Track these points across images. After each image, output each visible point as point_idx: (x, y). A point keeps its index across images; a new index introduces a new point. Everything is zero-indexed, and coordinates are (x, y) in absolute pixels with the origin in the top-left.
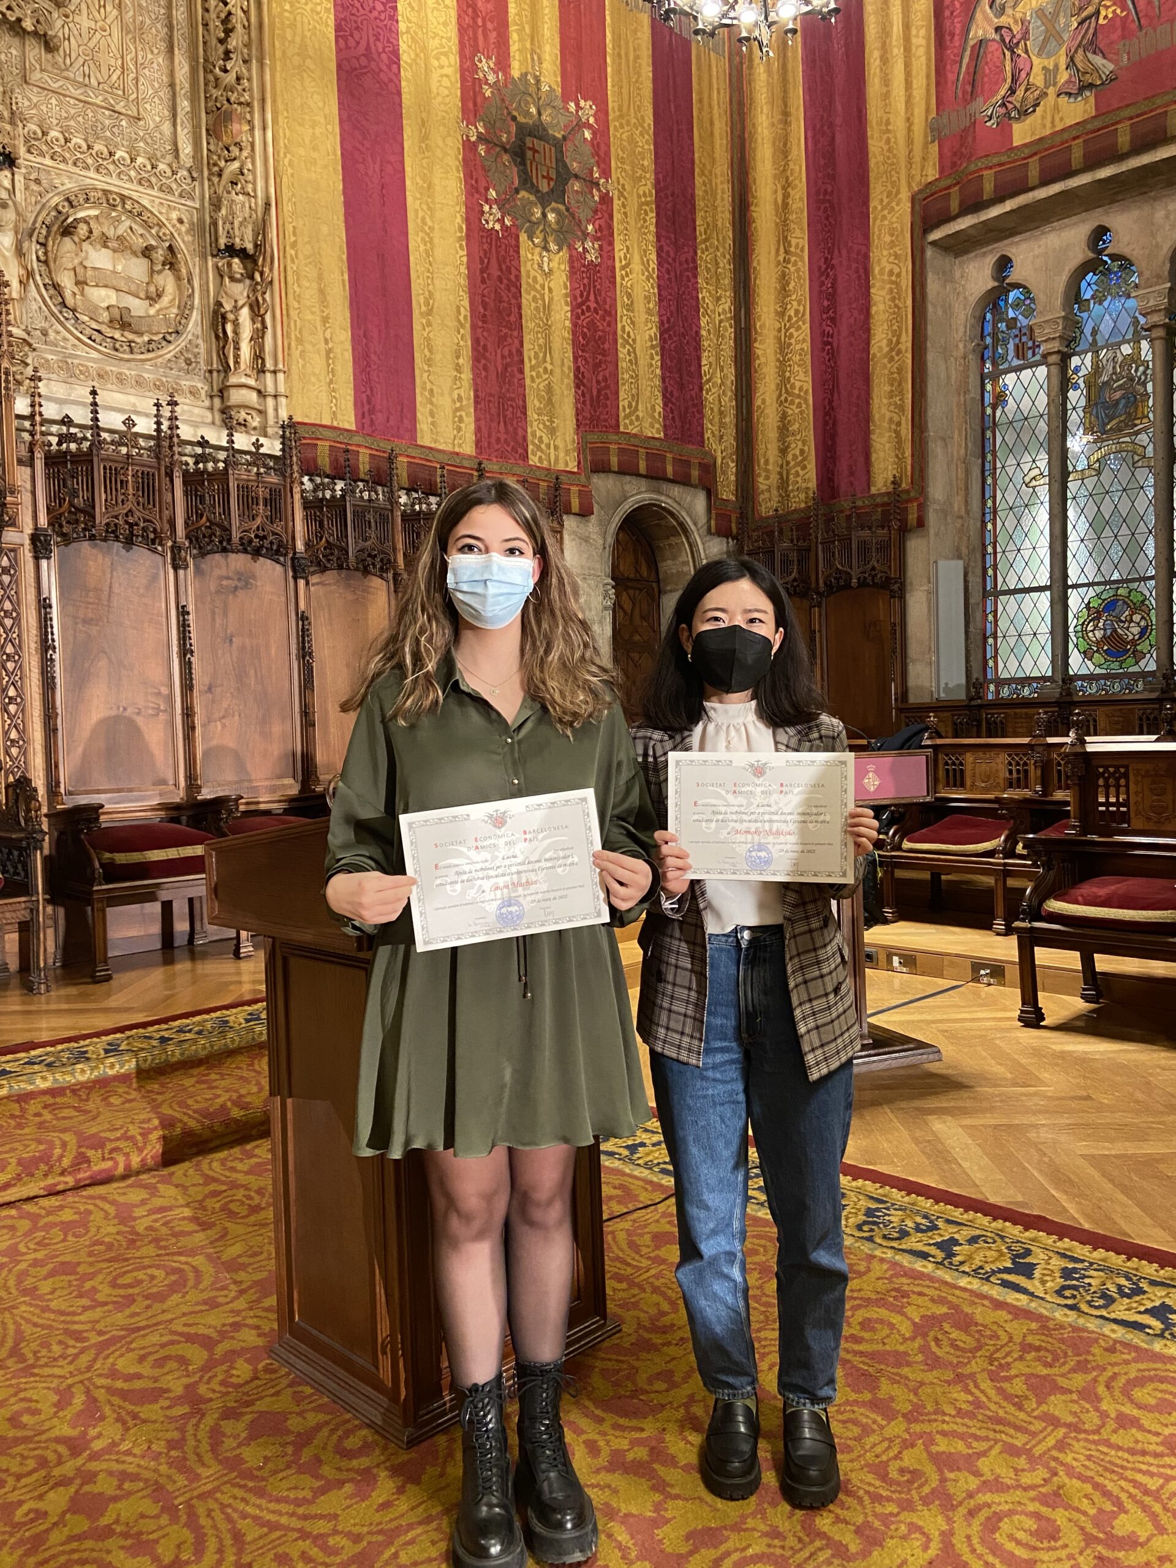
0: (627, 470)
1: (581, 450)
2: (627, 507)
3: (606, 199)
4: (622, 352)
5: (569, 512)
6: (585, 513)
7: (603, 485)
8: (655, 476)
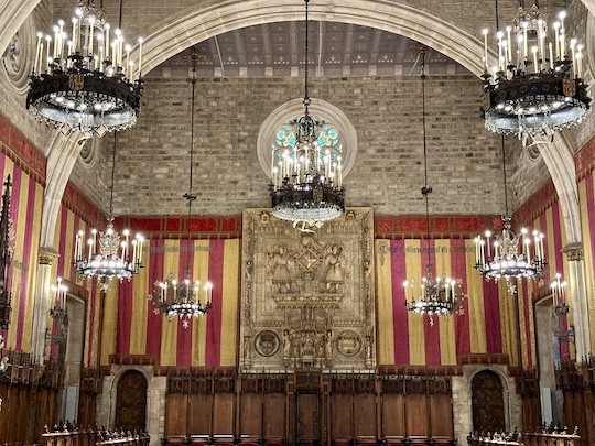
0: (474, 361)
1: (457, 359)
2: (477, 371)
3: (466, 299)
4: (471, 333)
5: (454, 374)
6: (460, 374)
7: (466, 367)
8: (485, 362)
